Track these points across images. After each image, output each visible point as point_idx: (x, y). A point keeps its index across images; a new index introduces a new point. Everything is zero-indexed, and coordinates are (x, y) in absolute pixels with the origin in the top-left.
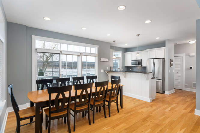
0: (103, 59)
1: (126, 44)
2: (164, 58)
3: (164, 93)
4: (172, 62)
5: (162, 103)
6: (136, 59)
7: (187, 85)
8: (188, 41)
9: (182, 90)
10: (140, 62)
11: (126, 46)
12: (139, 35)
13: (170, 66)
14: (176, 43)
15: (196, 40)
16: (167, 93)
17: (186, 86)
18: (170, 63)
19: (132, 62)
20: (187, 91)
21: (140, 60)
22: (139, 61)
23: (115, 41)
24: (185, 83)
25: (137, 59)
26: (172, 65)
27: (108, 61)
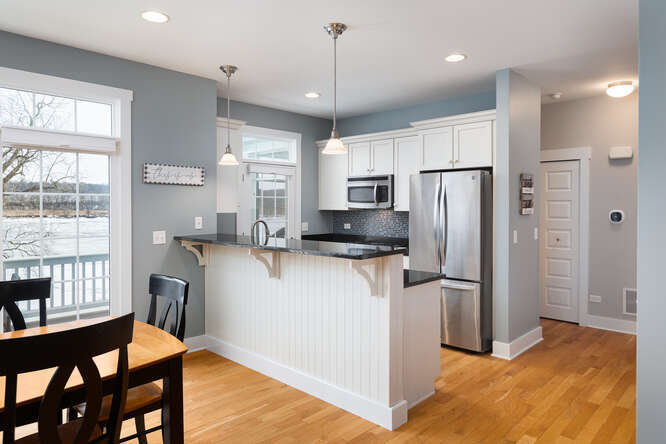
0: (165, 169)
1: (312, 95)
2: (490, 169)
3: (490, 351)
4: (531, 191)
5: (460, 432)
6: (366, 174)
7: (598, 299)
8: (601, 86)
9: (577, 324)
10: (387, 187)
11: (313, 100)
12: (339, 29)
13: (517, 209)
14: (551, 95)
15: (636, 82)
16: (502, 350)
17: (593, 308)
18: (518, 194)
19: (350, 189)
20: (601, 333)
21: (386, 178)
22: (382, 183)
23: (233, 69)
24: (590, 292)
25: (373, 174)
26: (529, 205)
27: (197, 180)
